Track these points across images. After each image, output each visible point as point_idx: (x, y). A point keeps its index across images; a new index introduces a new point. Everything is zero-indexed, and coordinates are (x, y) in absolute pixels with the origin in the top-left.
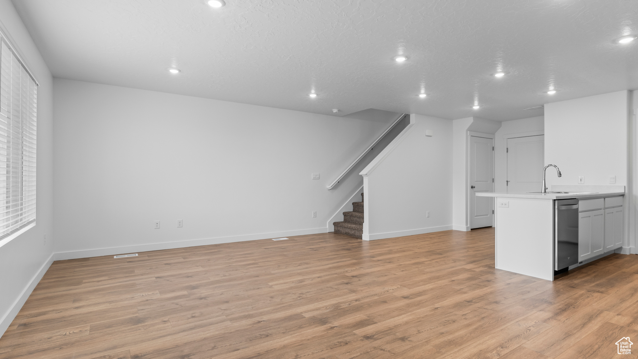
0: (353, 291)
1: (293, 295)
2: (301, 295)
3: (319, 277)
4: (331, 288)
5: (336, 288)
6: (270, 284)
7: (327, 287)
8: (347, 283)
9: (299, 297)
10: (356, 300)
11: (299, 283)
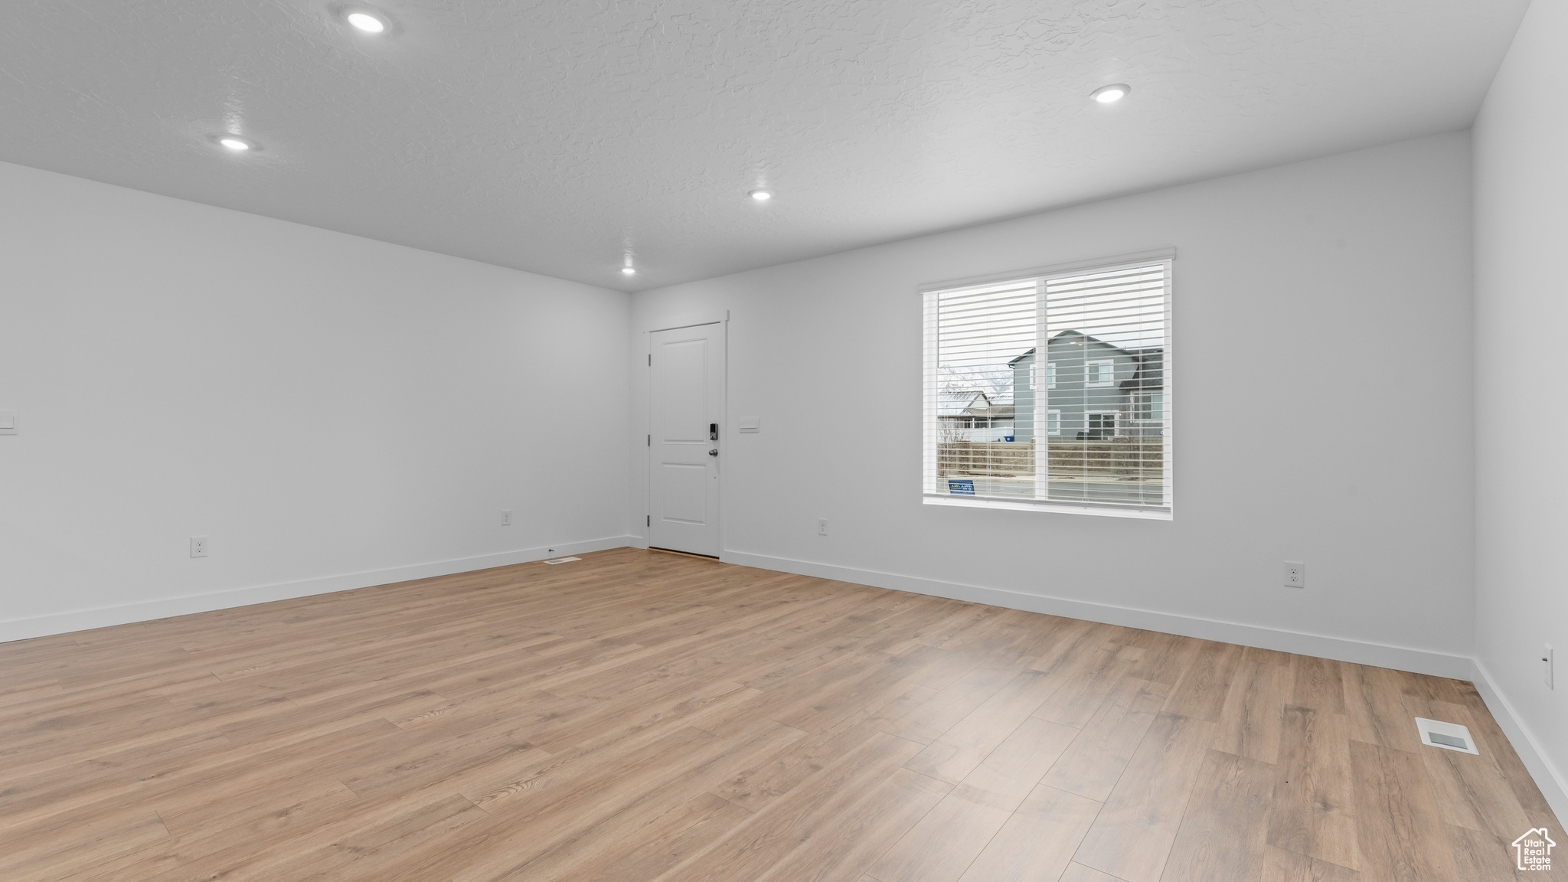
0: (546, 695)
1: (680, 672)
2: (662, 674)
3: (640, 729)
4: (597, 698)
5: (587, 698)
6: (753, 693)
7: (608, 699)
8: (554, 716)
9: (664, 670)
10: (544, 676)
11: (687, 702)
